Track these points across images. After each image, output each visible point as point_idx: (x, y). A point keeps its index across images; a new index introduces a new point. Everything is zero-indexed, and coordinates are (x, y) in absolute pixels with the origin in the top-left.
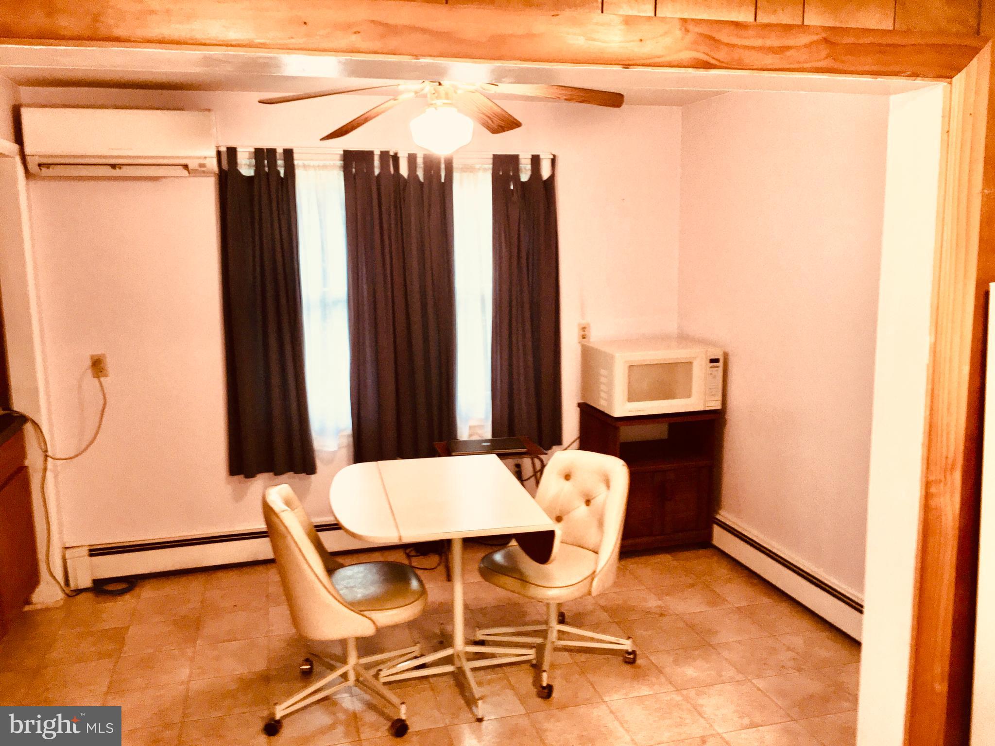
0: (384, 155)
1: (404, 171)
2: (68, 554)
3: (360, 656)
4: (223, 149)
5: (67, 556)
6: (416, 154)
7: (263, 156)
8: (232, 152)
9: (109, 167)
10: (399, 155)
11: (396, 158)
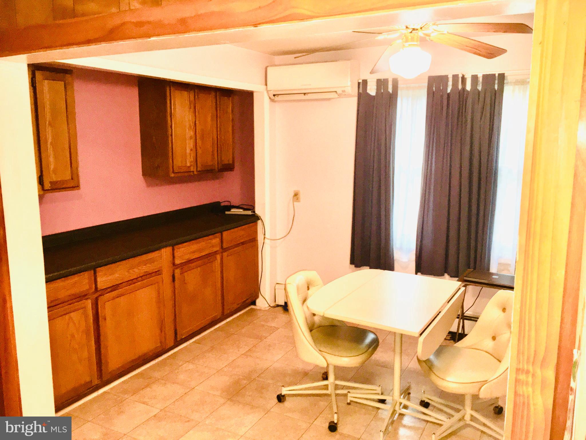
0: (455, 77)
1: (468, 87)
2: (277, 286)
3: (336, 378)
4: (361, 81)
5: (276, 287)
6: (477, 75)
7: (381, 83)
8: (365, 82)
9: (303, 94)
10: (465, 77)
11: (464, 79)
